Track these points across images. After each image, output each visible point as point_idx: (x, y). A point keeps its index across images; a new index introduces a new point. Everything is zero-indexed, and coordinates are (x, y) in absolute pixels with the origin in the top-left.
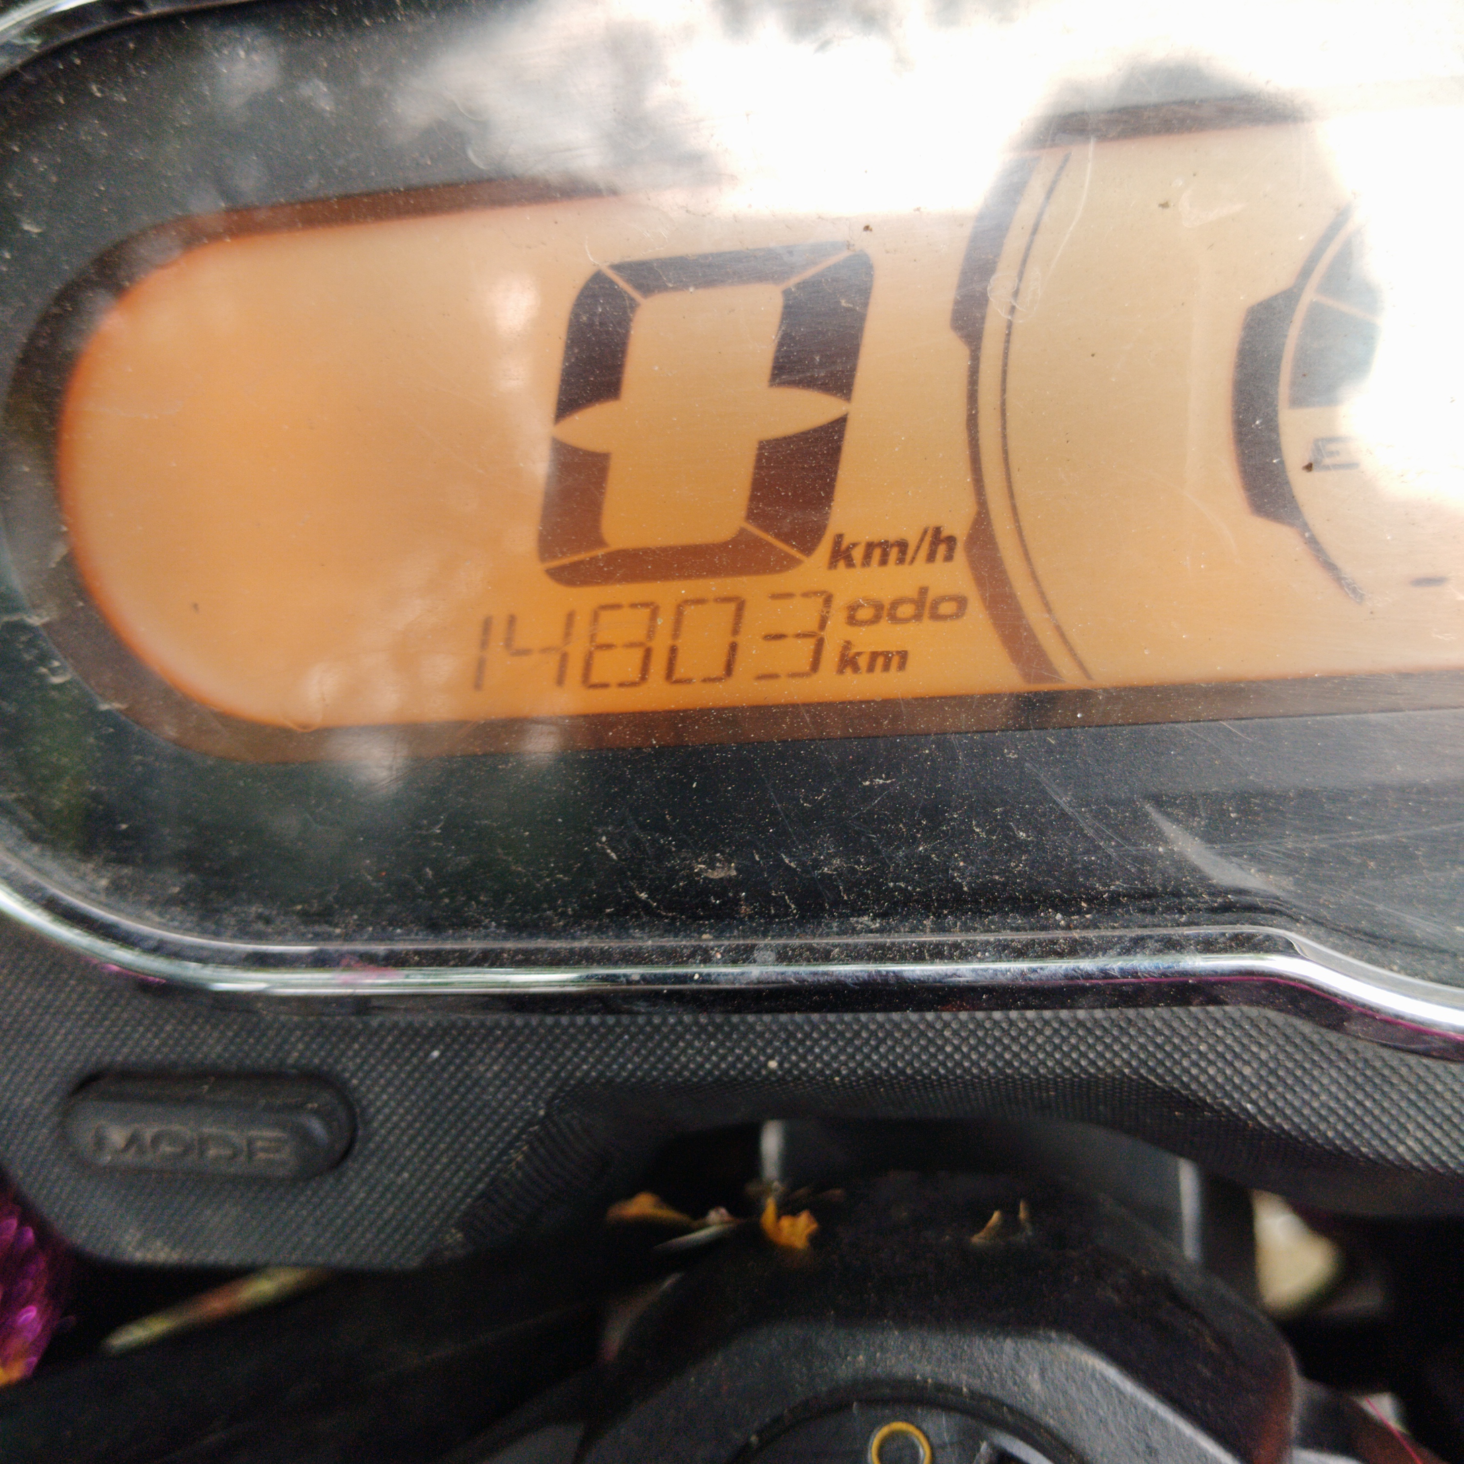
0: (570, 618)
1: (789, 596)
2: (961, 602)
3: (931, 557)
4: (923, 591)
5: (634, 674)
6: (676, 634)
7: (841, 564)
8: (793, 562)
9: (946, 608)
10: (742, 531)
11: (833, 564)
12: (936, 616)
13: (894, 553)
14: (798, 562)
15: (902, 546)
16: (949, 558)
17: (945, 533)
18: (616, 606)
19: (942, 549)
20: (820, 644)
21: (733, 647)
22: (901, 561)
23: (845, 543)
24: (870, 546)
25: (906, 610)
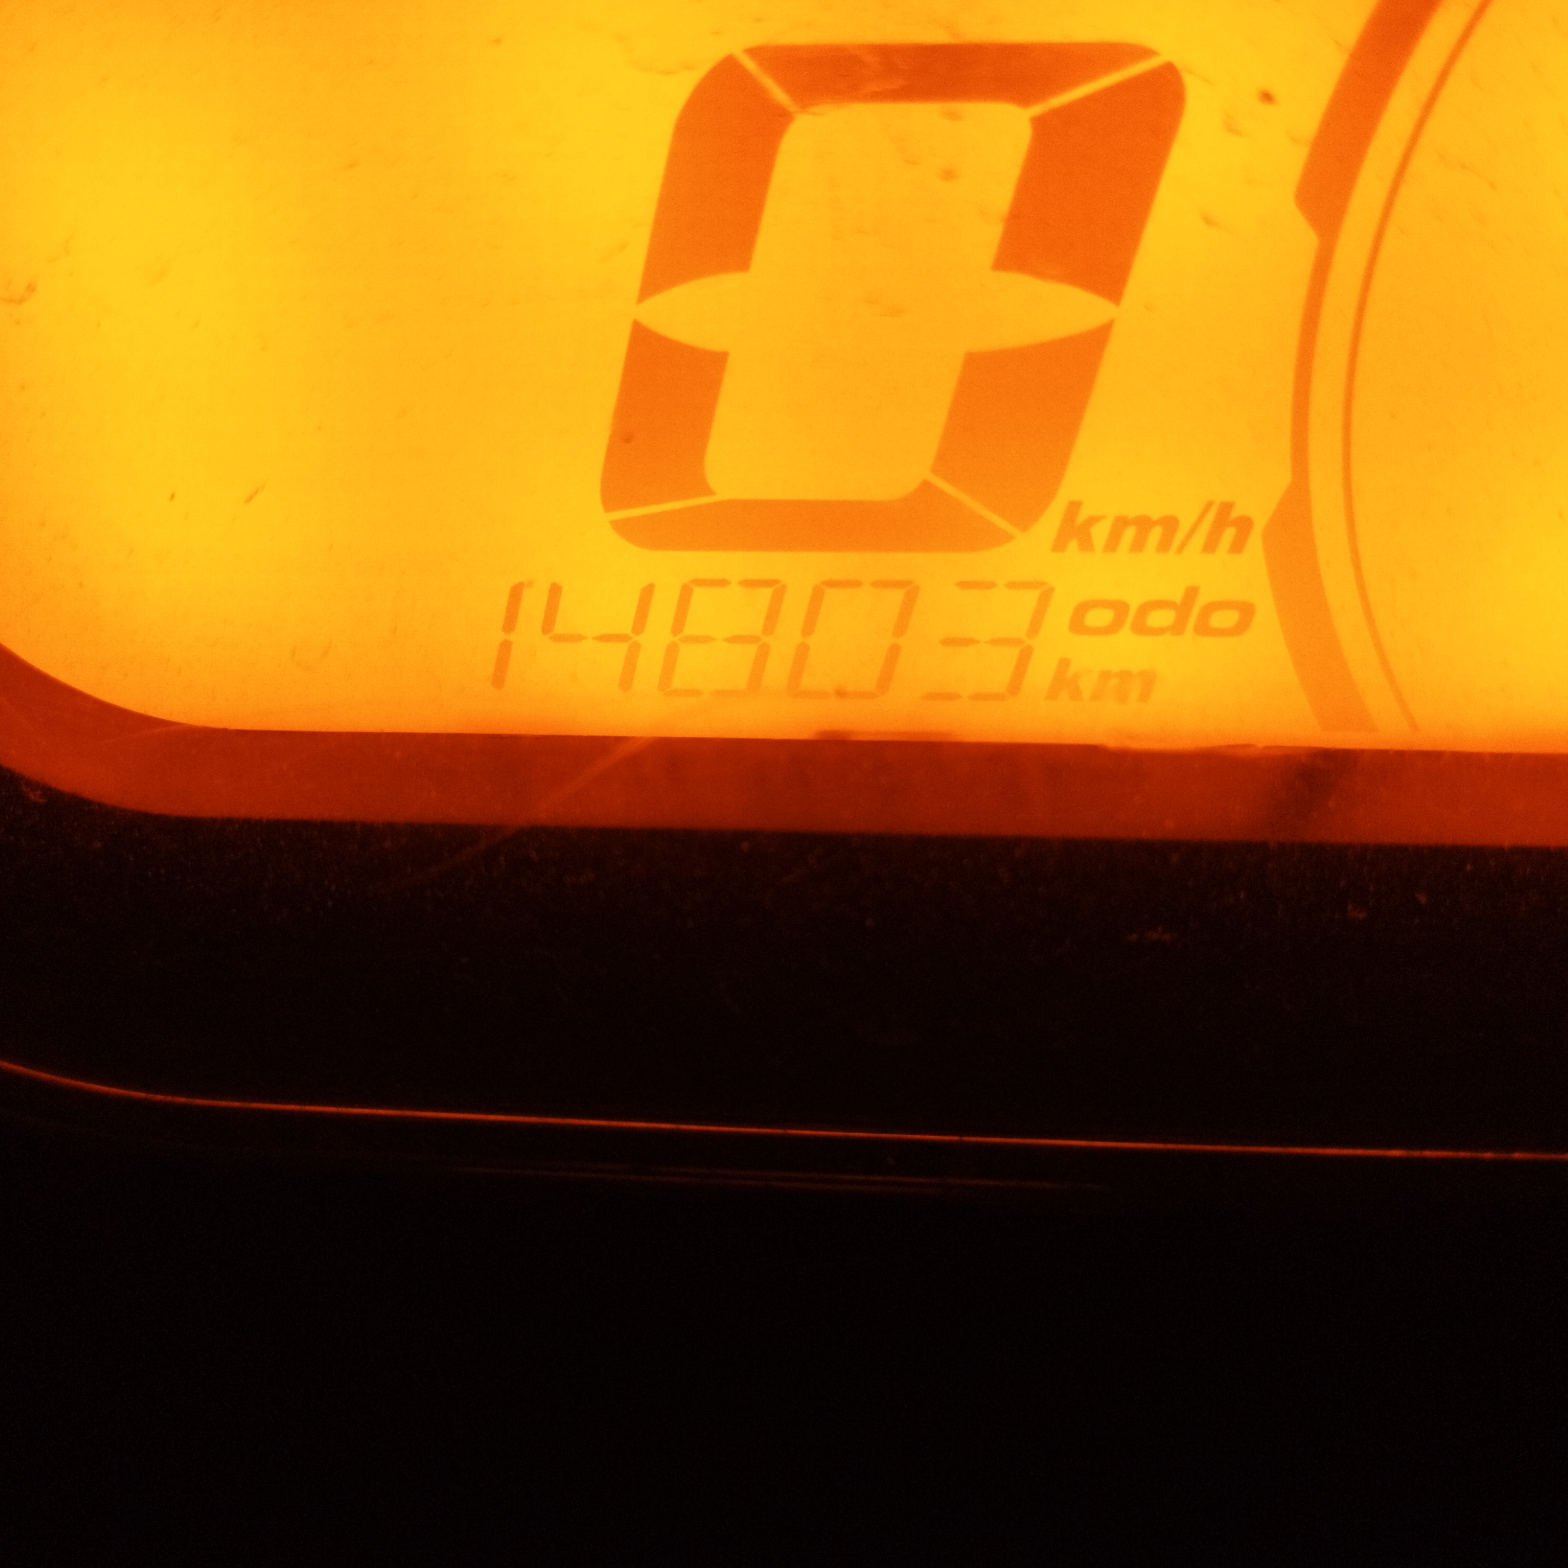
0: (647, 593)
1: (989, 585)
2: (1246, 611)
3: (1210, 546)
4: (1191, 593)
5: (741, 680)
6: (809, 627)
7: (1073, 545)
8: (1000, 538)
9: (1225, 619)
10: (926, 486)
11: (1059, 545)
12: (1204, 629)
13: (1156, 534)
14: (1009, 538)
15: (1170, 524)
16: (1238, 546)
17: (1235, 514)
18: (723, 583)
19: (1229, 534)
20: (1025, 657)
21: (894, 653)
22: (1164, 545)
23: (1083, 515)
24: (1121, 523)
25: (1159, 618)
